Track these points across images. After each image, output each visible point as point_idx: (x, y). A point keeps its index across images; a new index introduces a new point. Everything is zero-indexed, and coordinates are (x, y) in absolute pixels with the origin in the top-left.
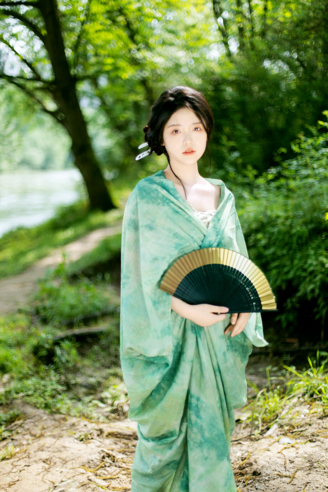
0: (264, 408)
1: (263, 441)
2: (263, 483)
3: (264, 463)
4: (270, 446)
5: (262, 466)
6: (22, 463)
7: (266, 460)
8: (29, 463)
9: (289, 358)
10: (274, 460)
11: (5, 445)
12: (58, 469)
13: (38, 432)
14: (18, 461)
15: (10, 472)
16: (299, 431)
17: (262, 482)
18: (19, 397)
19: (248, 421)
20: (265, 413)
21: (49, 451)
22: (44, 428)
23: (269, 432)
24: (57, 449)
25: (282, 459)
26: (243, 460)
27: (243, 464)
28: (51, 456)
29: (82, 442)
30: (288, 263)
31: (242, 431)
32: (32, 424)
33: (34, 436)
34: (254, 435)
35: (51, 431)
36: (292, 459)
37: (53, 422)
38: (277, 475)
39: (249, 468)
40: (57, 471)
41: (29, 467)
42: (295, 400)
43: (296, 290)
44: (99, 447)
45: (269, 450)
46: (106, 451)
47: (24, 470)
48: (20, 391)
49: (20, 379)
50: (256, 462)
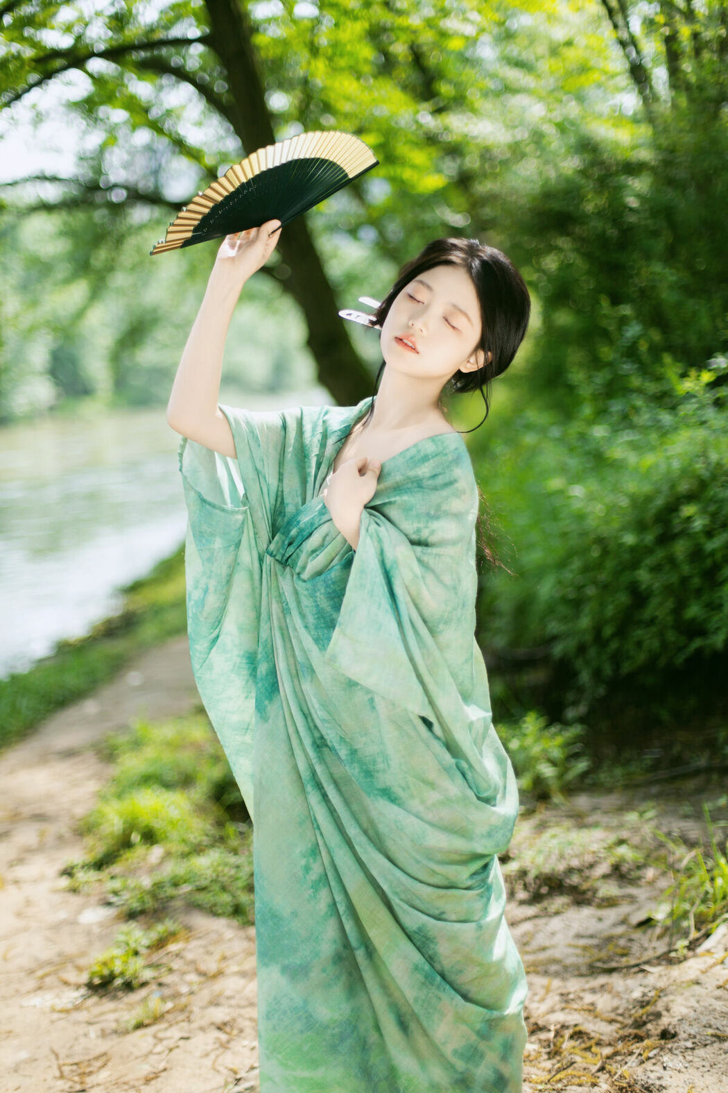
0: (703, 891)
1: (691, 962)
2: (680, 1054)
3: (684, 1011)
4: (702, 973)
5: (680, 1018)
6: (175, 1033)
7: (690, 1004)
8: (190, 1031)
10: (707, 1004)
11: (144, 998)
12: (245, 1043)
13: (211, 966)
14: (166, 1029)
15: (151, 1053)
17: (677, 1052)
18: (180, 895)
19: (669, 922)
20: (704, 901)
21: (231, 1006)
22: (224, 958)
23: (708, 944)
24: (247, 999)
25: (725, 1000)
26: (643, 1007)
27: (642, 1015)
28: (235, 1015)
31: (655, 944)
32: (202, 950)
33: (205, 974)
34: (676, 950)
35: (239, 964)
37: (245, 944)
38: (712, 1035)
39: (654, 1023)
40: (245, 1046)
41: (189, 1041)
45: (698, 983)
47: (178, 1047)
48: (182, 881)
49: (185, 856)
50: (668, 1010)
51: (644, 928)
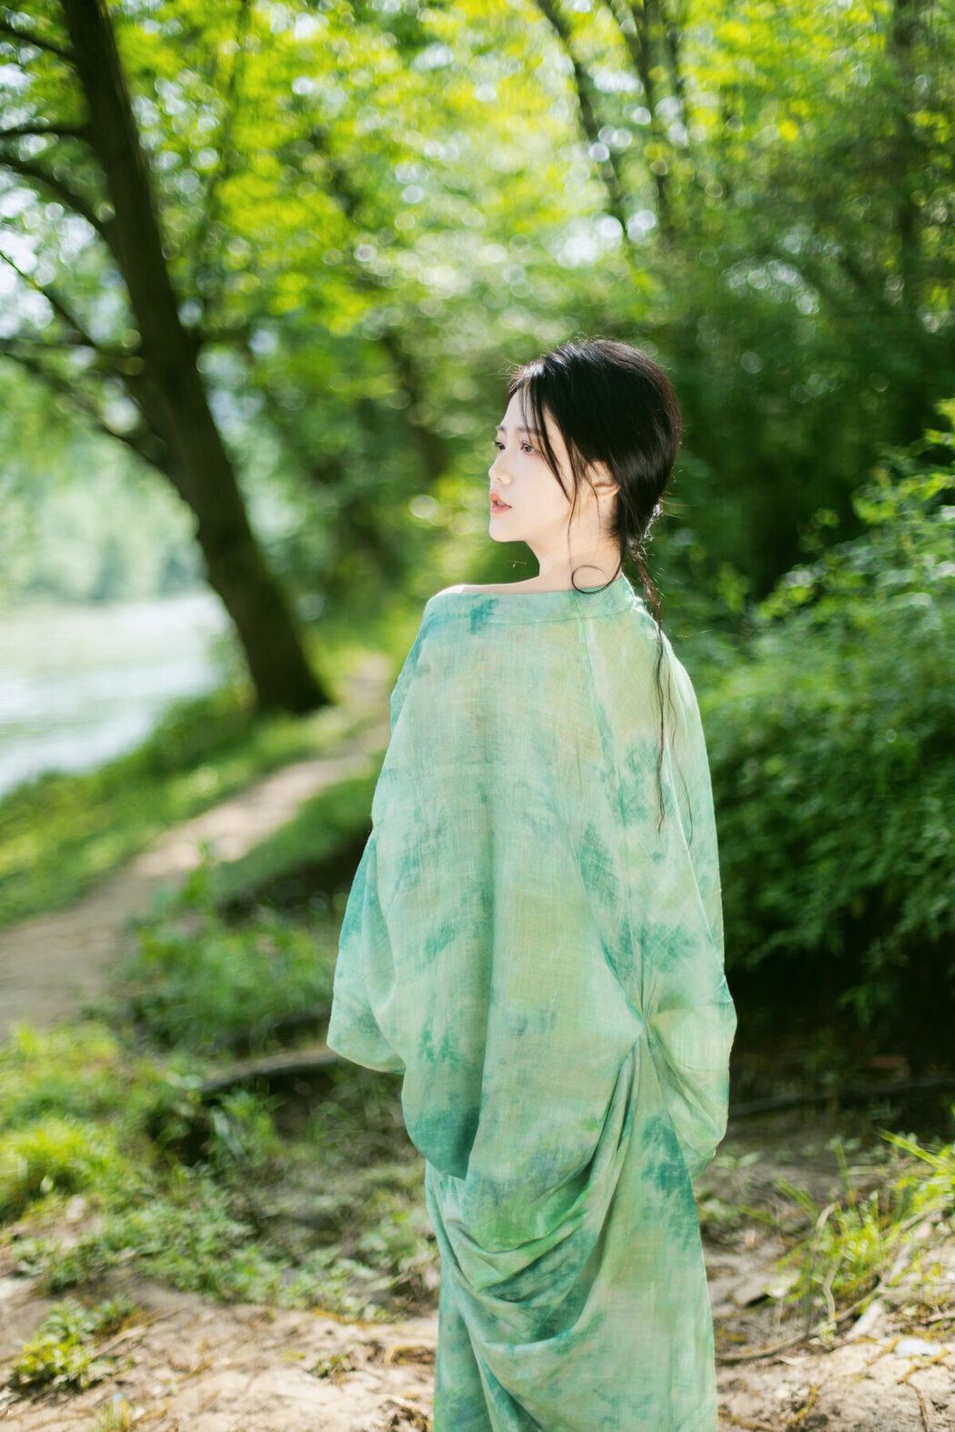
0: (836, 1259)
1: (846, 1351)
3: (861, 1414)
4: (869, 1364)
5: (856, 1423)
7: (867, 1405)
9: (887, 1112)
10: (887, 1404)
11: (101, 1400)
13: (192, 1357)
16: (947, 1320)
18: (121, 1262)
19: (794, 1300)
20: (841, 1271)
21: (234, 1412)
22: (207, 1347)
23: (861, 1327)
24: (258, 1402)
25: (911, 1399)
26: (796, 1410)
27: (799, 1419)
29: (326, 1381)
30: (867, 838)
31: (778, 1328)
32: (172, 1336)
33: (184, 1369)
34: (815, 1336)
35: (230, 1355)
36: (941, 1400)
37: (234, 1329)
39: (818, 1430)
42: (924, 1231)
43: (895, 915)
44: (376, 1391)
45: (869, 1377)
46: (401, 1401)
48: (122, 1244)
49: (119, 1210)
50: (837, 1413)
51: (758, 1307)
